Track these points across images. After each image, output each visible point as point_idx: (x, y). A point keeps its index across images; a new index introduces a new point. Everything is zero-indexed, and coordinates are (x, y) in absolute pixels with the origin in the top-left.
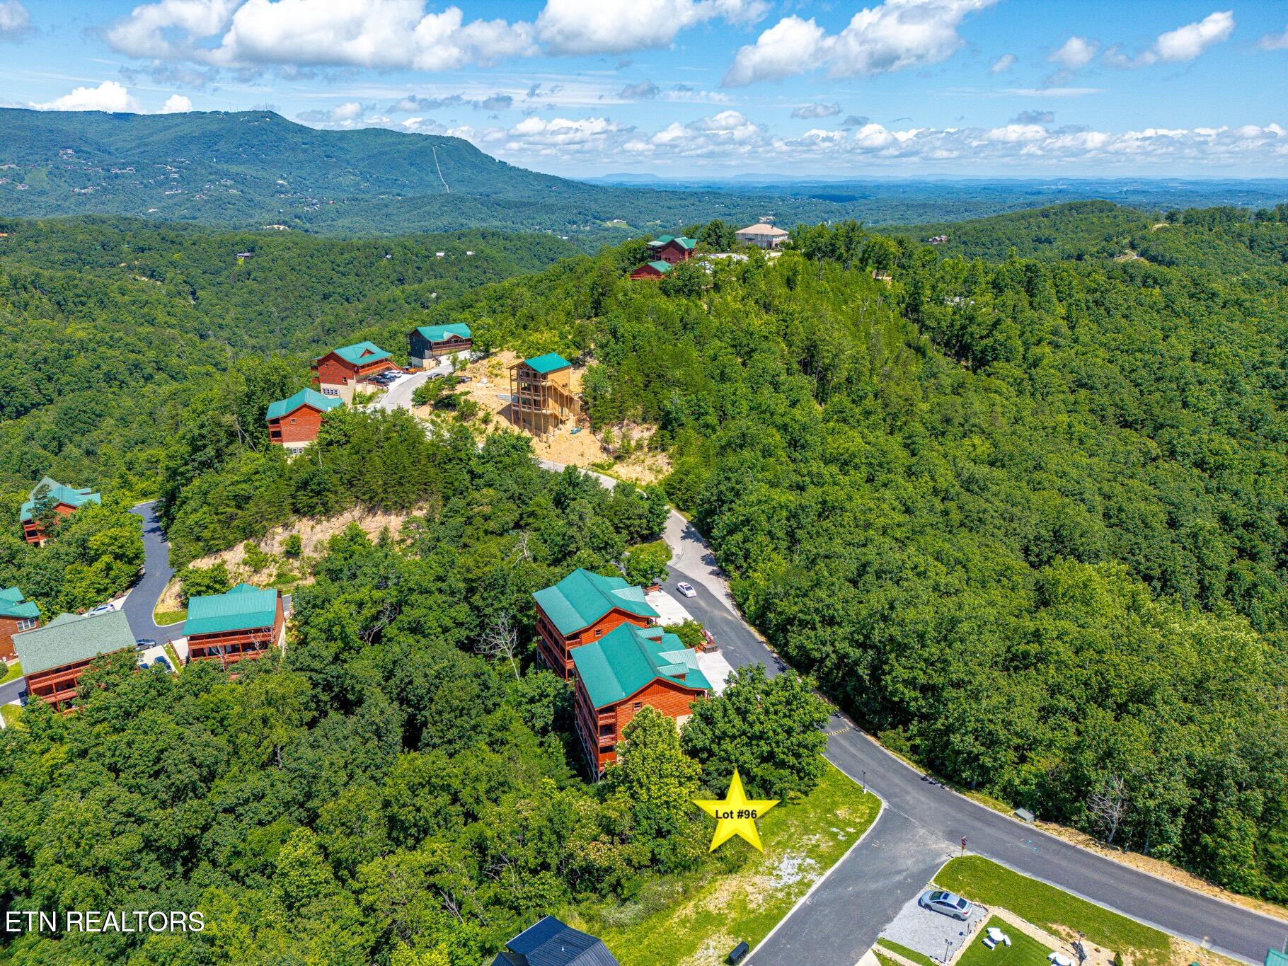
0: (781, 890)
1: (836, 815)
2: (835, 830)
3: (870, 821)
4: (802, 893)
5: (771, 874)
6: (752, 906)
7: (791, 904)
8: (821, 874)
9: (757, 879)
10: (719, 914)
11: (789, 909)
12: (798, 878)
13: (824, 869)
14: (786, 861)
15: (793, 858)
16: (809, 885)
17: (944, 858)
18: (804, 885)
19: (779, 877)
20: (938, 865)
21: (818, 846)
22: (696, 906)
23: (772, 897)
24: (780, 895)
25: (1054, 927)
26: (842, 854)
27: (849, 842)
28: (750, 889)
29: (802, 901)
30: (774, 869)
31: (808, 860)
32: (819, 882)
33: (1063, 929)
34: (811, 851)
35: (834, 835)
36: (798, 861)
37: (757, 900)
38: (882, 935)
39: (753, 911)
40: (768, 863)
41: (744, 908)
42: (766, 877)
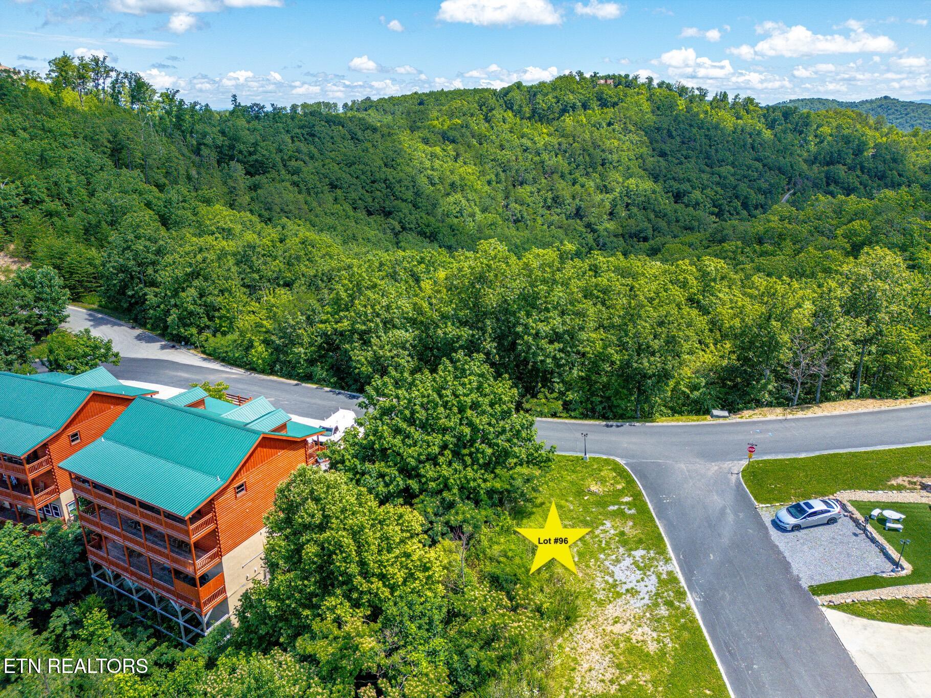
0: (656, 605)
1: (593, 494)
2: (612, 508)
3: (630, 482)
4: (681, 595)
5: (619, 595)
7: (686, 612)
8: (667, 560)
9: (612, 611)
10: (622, 689)
11: (693, 621)
12: (654, 578)
13: (662, 551)
14: (616, 570)
15: (618, 561)
16: (674, 580)
17: (733, 478)
18: (668, 581)
19: (632, 592)
20: (738, 484)
21: (622, 534)
23: (657, 620)
25: (894, 482)
26: (656, 526)
27: (643, 510)
28: (620, 629)
29: (691, 600)
30: (614, 586)
31: (639, 553)
32: (675, 567)
33: (902, 481)
34: (624, 543)
35: (620, 514)
36: (628, 561)
37: (646, 636)
38: (805, 584)
39: (663, 653)
40: (599, 584)
41: (645, 657)
42: (620, 602)
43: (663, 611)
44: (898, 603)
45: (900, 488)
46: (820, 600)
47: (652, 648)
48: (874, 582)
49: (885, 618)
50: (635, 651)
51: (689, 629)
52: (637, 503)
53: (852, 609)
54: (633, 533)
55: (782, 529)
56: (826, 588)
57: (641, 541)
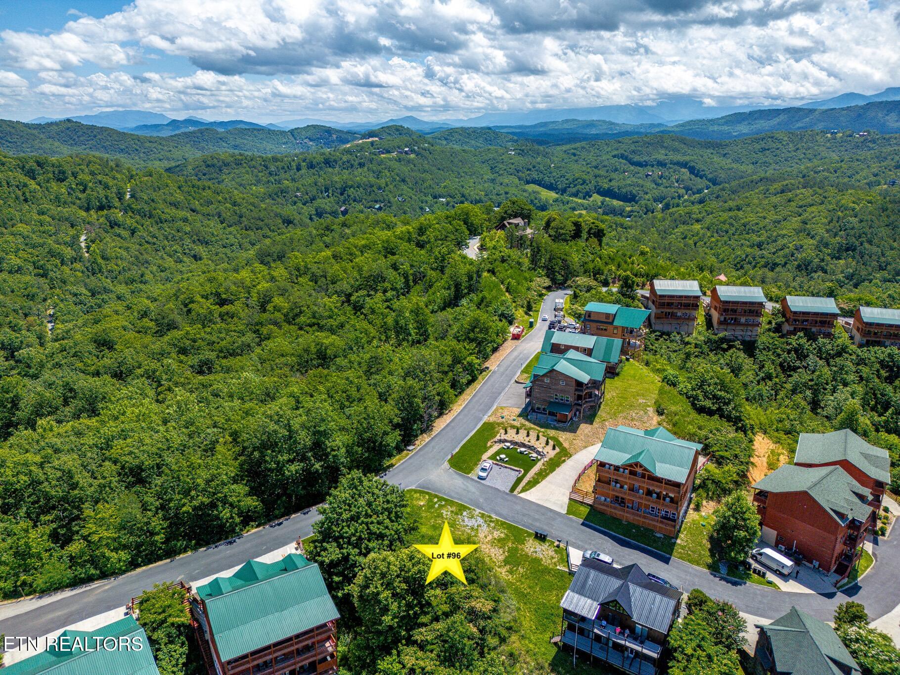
0: (489, 524)
1: (424, 506)
2: (437, 506)
3: (427, 493)
4: (490, 517)
5: (477, 529)
7: (497, 521)
8: (474, 510)
9: (481, 535)
10: (508, 552)
11: (501, 521)
12: (478, 518)
13: (470, 509)
14: (466, 523)
15: (463, 520)
16: (483, 514)
17: (451, 471)
18: (483, 516)
19: (479, 526)
20: (455, 472)
21: (452, 512)
22: (500, 567)
23: (494, 528)
26: (456, 502)
27: (446, 500)
28: (489, 538)
29: (494, 516)
30: (472, 528)
31: (465, 514)
32: (478, 511)
33: (489, 444)
34: (457, 514)
35: (441, 506)
36: (466, 519)
37: (497, 534)
38: (507, 491)
39: (506, 535)
40: (469, 531)
41: (504, 539)
42: (480, 531)
43: (492, 525)
44: (529, 482)
45: (491, 446)
46: (515, 493)
47: (502, 535)
48: (519, 480)
49: (531, 488)
50: (500, 540)
51: (503, 524)
52: (441, 499)
53: (524, 490)
54: (454, 509)
55: (484, 479)
56: (513, 489)
57: (460, 510)
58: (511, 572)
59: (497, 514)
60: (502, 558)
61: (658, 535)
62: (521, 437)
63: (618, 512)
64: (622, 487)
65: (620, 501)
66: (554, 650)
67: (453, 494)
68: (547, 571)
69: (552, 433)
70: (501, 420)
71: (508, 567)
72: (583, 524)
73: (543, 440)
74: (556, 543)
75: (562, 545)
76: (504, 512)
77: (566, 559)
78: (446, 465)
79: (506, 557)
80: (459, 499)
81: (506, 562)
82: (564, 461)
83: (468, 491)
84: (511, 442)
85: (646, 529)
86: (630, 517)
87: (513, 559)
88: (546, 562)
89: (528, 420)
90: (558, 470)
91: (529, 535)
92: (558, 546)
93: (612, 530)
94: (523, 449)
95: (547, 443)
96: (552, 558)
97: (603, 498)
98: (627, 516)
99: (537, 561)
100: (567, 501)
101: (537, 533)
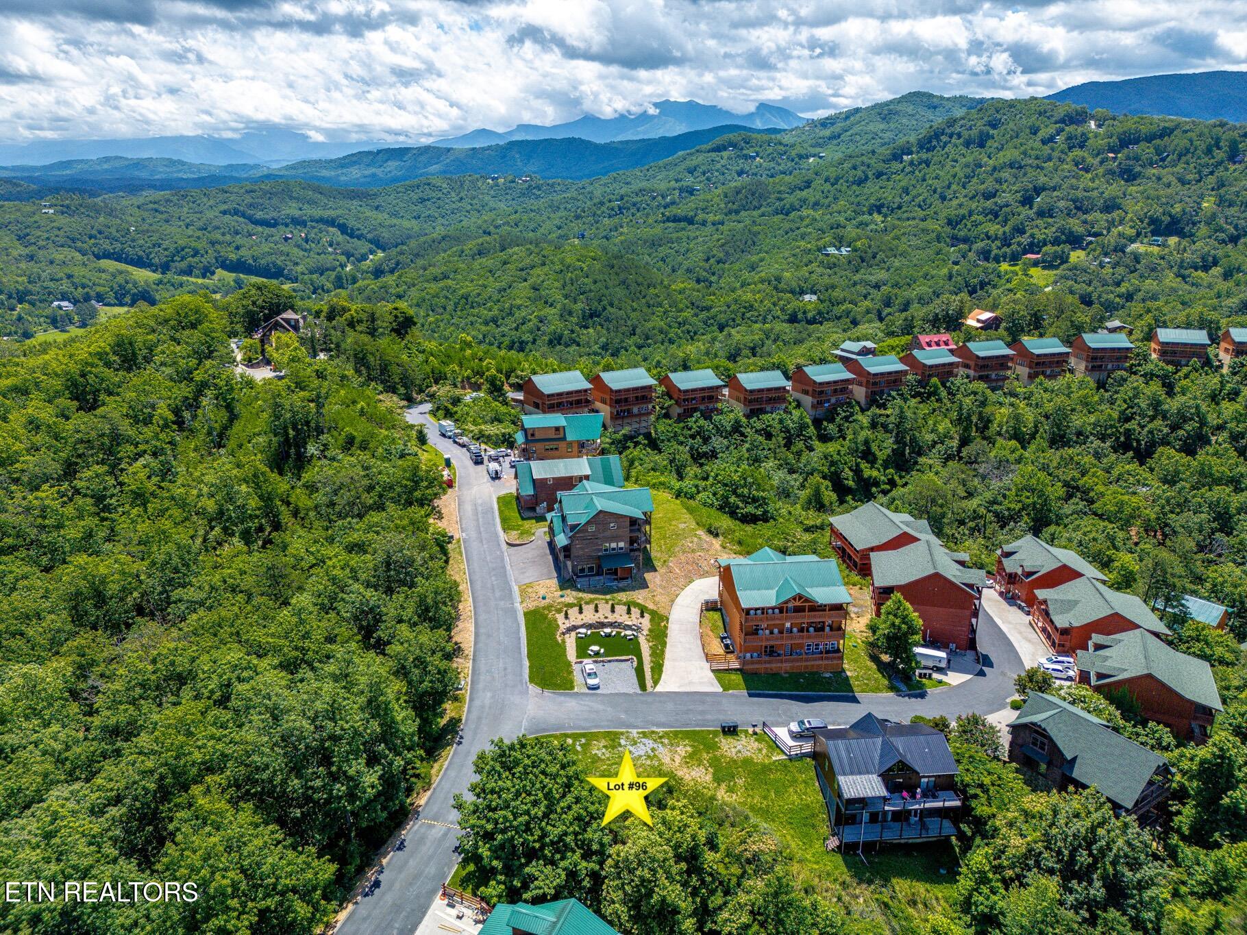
0: (662, 742)
2: (579, 748)
4: (653, 732)
5: (655, 756)
6: (689, 749)
7: (666, 733)
8: (628, 732)
9: (666, 760)
10: (710, 766)
11: (671, 731)
12: (643, 740)
13: (622, 734)
14: (637, 753)
16: (644, 733)
17: (547, 694)
18: (644, 735)
19: (653, 750)
20: (554, 693)
21: (605, 747)
22: (715, 790)
23: (672, 745)
24: (666, 741)
27: (583, 735)
28: (678, 759)
30: (649, 756)
31: (623, 742)
32: (634, 731)
33: (558, 639)
34: (613, 747)
35: (585, 746)
36: (631, 748)
37: (683, 750)
38: (640, 691)
39: (692, 746)
40: (649, 762)
41: (694, 753)
42: (660, 756)
44: (653, 668)
45: (564, 642)
46: (649, 689)
48: (640, 672)
49: (660, 675)
50: (691, 756)
51: (676, 734)
52: (576, 737)
53: (656, 682)
54: (603, 743)
55: (598, 688)
56: (643, 686)
57: (613, 740)
58: (731, 790)
59: (658, 725)
60: (709, 778)
61: (827, 675)
62: (589, 616)
63: (775, 666)
64: (772, 633)
65: (771, 651)
66: (839, 859)
67: (583, 724)
68: (766, 769)
69: (623, 596)
70: (543, 603)
71: (723, 786)
72: (750, 695)
73: (621, 609)
74: (751, 730)
75: (758, 730)
76: (662, 718)
77: (775, 745)
78: (534, 689)
79: (714, 774)
80: (596, 727)
81: (718, 780)
82: (666, 628)
83: (597, 712)
84: (582, 626)
85: (811, 673)
86: (787, 666)
87: (724, 772)
88: (759, 758)
89: (580, 590)
90: (668, 640)
91: (715, 734)
92: (755, 733)
93: (781, 689)
94: (608, 630)
95: (629, 612)
96: (760, 750)
97: (748, 655)
98: (783, 666)
99: (747, 762)
100: (711, 675)
101: (723, 728)
